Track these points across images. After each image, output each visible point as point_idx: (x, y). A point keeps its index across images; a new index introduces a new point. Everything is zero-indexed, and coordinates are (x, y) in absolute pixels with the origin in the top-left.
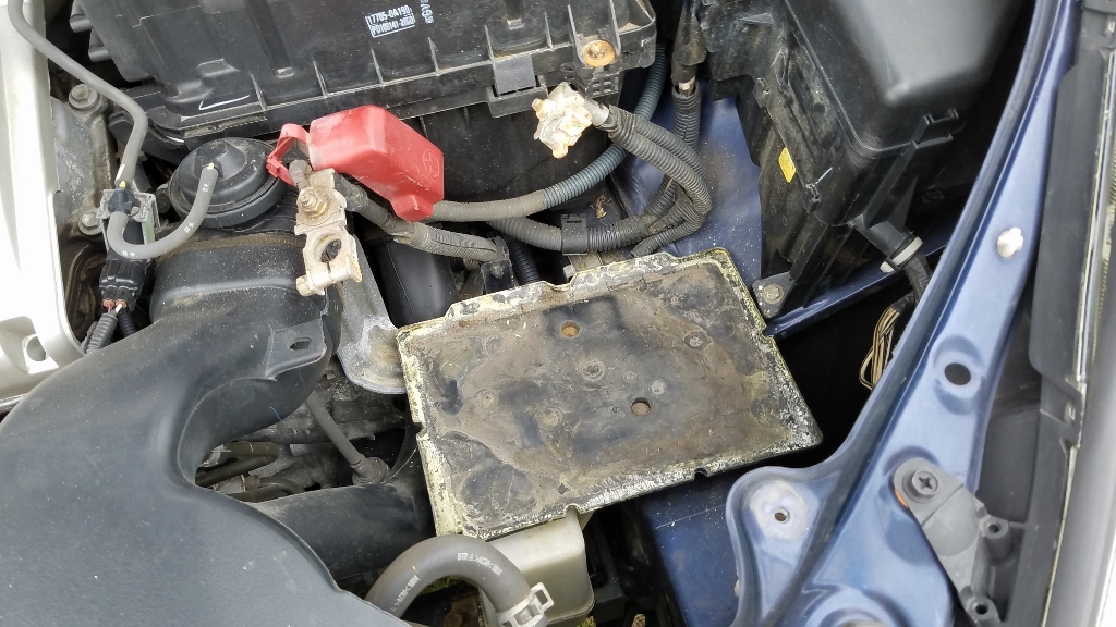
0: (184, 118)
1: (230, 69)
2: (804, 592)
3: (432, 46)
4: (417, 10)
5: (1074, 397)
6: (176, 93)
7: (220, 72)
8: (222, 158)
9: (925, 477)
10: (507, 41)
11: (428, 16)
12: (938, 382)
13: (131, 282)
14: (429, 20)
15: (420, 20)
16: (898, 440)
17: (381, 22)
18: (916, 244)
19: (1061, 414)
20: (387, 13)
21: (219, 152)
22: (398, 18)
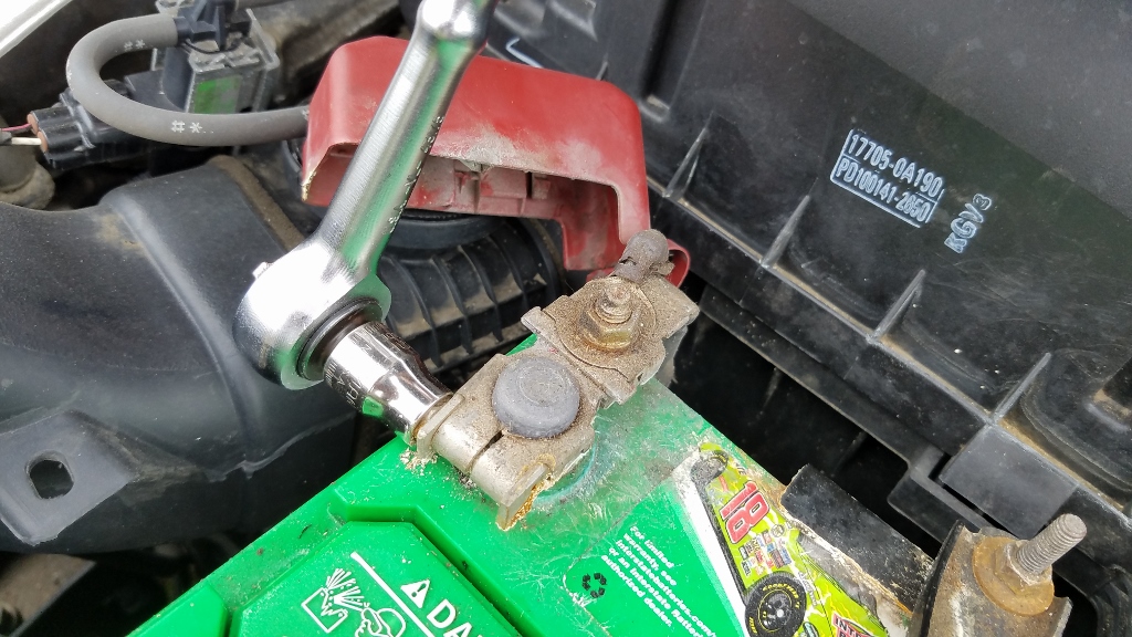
1: (589, 27)
3: (914, 289)
7: (573, 18)
10: (1059, 419)
11: (963, 232)
14: (955, 243)
17: (866, 165)
20: (894, 159)
22: (904, 186)
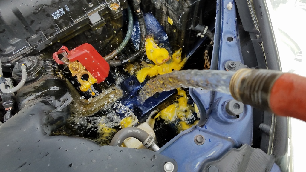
0: (10, 58)
1: (19, 40)
2: (214, 101)
3: (71, 17)
4: (64, 9)
5: (257, 33)
6: (5, 52)
7: (16, 41)
8: (26, 62)
9: (232, 63)
11: (68, 9)
12: (227, 43)
13: (11, 102)
14: (68, 11)
15: (66, 11)
16: (222, 59)
17: (56, 15)
18: (207, 27)
19: (256, 38)
20: (57, 12)
21: (24, 60)
22: (60, 12)
